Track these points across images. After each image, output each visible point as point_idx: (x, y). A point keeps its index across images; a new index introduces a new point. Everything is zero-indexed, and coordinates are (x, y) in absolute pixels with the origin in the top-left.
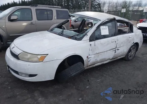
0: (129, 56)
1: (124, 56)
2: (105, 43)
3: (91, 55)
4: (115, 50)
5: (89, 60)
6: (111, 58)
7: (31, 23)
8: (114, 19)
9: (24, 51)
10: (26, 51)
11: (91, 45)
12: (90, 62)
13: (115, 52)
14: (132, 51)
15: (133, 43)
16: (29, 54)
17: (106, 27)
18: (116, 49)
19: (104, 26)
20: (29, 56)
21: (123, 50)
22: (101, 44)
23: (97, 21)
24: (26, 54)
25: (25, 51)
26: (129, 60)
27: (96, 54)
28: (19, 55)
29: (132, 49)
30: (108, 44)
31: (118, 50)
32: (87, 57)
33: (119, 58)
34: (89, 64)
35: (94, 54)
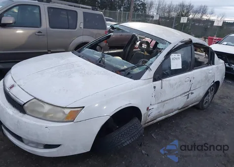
0: (204, 102)
1: (198, 102)
2: (176, 84)
3: (154, 105)
4: (188, 95)
5: (149, 113)
6: (180, 108)
7: (39, 32)
8: (190, 42)
9: (35, 98)
10: (40, 98)
11: (155, 87)
12: (150, 117)
13: (188, 98)
14: (210, 94)
15: (212, 81)
16: (46, 104)
17: (178, 55)
18: (190, 92)
19: (176, 55)
20: (47, 108)
21: (199, 93)
22: (170, 84)
23: (165, 43)
24: (41, 103)
25: (37, 97)
26: (203, 109)
27: (162, 102)
28: (26, 105)
29: (209, 91)
30: (180, 85)
31: (192, 93)
32: (148, 108)
33: (191, 106)
34: (149, 120)
35: (158, 103)
